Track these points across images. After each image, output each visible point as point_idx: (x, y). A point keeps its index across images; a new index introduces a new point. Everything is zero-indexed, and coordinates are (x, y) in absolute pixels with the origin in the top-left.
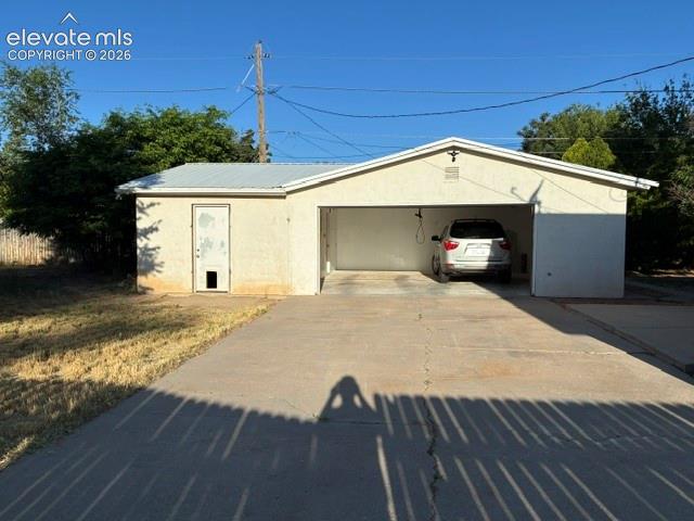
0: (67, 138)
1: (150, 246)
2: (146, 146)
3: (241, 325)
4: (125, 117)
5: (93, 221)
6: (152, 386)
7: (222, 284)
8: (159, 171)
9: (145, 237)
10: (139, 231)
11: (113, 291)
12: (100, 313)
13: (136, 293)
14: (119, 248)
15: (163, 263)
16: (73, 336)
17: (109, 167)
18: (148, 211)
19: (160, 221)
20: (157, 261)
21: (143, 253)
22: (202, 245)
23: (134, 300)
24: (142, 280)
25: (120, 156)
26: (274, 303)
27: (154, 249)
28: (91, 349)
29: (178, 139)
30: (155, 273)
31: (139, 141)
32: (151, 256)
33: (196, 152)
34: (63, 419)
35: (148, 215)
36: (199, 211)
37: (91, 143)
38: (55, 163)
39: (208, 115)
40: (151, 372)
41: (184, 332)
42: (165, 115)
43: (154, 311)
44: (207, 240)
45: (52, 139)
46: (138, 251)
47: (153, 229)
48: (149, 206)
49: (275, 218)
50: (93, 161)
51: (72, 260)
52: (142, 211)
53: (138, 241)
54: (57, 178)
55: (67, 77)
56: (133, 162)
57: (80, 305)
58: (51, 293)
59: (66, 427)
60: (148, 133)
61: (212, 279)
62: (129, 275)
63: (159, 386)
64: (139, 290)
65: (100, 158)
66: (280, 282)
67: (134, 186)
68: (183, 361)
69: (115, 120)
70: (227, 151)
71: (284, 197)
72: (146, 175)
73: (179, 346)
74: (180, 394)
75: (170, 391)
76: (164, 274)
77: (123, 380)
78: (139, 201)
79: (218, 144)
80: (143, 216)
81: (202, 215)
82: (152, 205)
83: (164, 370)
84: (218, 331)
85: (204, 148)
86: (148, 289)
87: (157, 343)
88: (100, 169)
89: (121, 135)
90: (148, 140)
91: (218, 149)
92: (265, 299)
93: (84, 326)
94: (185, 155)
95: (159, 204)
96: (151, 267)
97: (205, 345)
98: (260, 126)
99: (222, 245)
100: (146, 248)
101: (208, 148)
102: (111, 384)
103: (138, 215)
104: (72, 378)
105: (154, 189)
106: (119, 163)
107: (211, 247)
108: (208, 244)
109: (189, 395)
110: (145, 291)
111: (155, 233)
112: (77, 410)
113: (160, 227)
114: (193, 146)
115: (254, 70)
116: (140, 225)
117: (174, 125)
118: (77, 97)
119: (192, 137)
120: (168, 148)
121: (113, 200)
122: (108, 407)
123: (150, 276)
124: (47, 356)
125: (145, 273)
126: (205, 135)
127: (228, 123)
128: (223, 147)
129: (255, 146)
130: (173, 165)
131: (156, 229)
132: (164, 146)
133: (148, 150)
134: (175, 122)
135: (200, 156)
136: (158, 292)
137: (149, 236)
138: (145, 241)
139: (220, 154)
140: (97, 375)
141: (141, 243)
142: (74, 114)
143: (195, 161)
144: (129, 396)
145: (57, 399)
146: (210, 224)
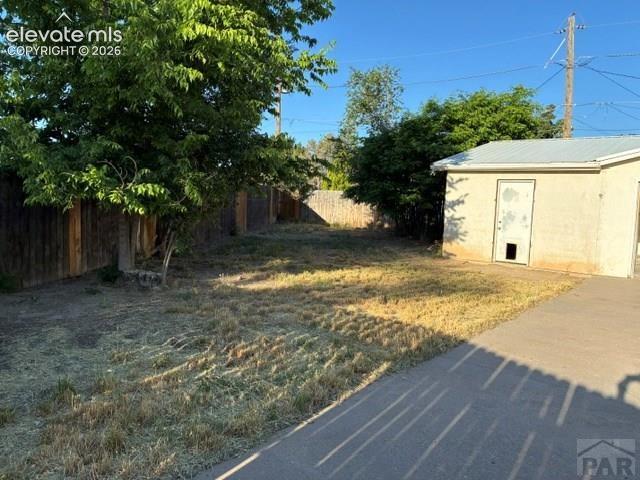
0: (392, 126)
1: (457, 216)
2: (456, 128)
3: (547, 298)
4: (439, 104)
5: (409, 194)
6: (472, 341)
7: (521, 257)
8: (466, 150)
9: (452, 208)
10: (447, 203)
11: (422, 253)
12: (416, 270)
13: (441, 257)
14: (427, 217)
15: (466, 232)
16: (400, 287)
17: (426, 147)
18: (456, 186)
19: (467, 195)
20: (461, 231)
21: (449, 222)
22: (504, 218)
23: (440, 263)
24: (446, 247)
25: (435, 139)
26: (579, 282)
27: (459, 219)
28: (417, 300)
29: (484, 119)
30: (458, 240)
31: (451, 123)
32: (456, 225)
33: (499, 131)
34: (409, 354)
35: (456, 189)
36: (504, 186)
37: (412, 128)
38: (384, 146)
39: (514, 95)
40: (471, 328)
41: (493, 297)
42: (474, 98)
43: (460, 274)
44: (509, 214)
45: (381, 127)
46: (446, 220)
47: (459, 202)
48: (457, 182)
49: (584, 195)
50: (414, 143)
51: (386, 226)
52: (451, 186)
53: (446, 212)
54: (386, 158)
55: (396, 75)
56: (445, 143)
57: (398, 262)
58: (377, 250)
59: (413, 361)
60: (459, 116)
61: (511, 251)
62: (436, 241)
63: (479, 341)
64: (444, 254)
65: (419, 140)
66: (585, 260)
67: (446, 163)
68: (497, 323)
69: (432, 107)
70: (531, 128)
71: (598, 172)
72: (456, 153)
73: (490, 310)
74: (500, 353)
75: (490, 349)
76: (467, 243)
77: (449, 331)
78: (449, 177)
79: (522, 121)
80: (451, 189)
81: (507, 190)
82: (461, 180)
83: (482, 328)
84: (526, 301)
85: (508, 127)
86: (452, 254)
87: (471, 303)
88: (419, 149)
89: (436, 119)
90: (458, 122)
91: (523, 126)
92: (567, 275)
93: (406, 279)
94: (490, 134)
95: (467, 179)
96: (455, 235)
97: (515, 312)
98: (567, 100)
99: (525, 218)
100: (452, 218)
101: (512, 127)
102: (440, 332)
103: (448, 189)
104: (409, 321)
105: (463, 166)
106: (434, 144)
107: (513, 220)
108: (510, 217)
109: (510, 357)
110: (449, 256)
111: (461, 205)
112: (419, 348)
113: (466, 200)
114: (498, 126)
115: (566, 43)
116: (450, 197)
117: (482, 106)
118: (402, 91)
119: (497, 117)
120: (475, 128)
121: (428, 175)
122: (441, 352)
123: (454, 243)
124: (385, 301)
125: (450, 240)
126: (510, 114)
127: (534, 101)
128: (528, 125)
129: (554, 121)
130: (479, 144)
131: (463, 202)
132: (471, 127)
133: (458, 132)
134: (483, 104)
135: (503, 134)
136: (460, 258)
137: (456, 208)
138: (452, 212)
139: (524, 131)
140: (426, 322)
141: (448, 213)
142: (399, 105)
143: (499, 139)
144: (455, 346)
145: (401, 336)
146: (514, 198)
